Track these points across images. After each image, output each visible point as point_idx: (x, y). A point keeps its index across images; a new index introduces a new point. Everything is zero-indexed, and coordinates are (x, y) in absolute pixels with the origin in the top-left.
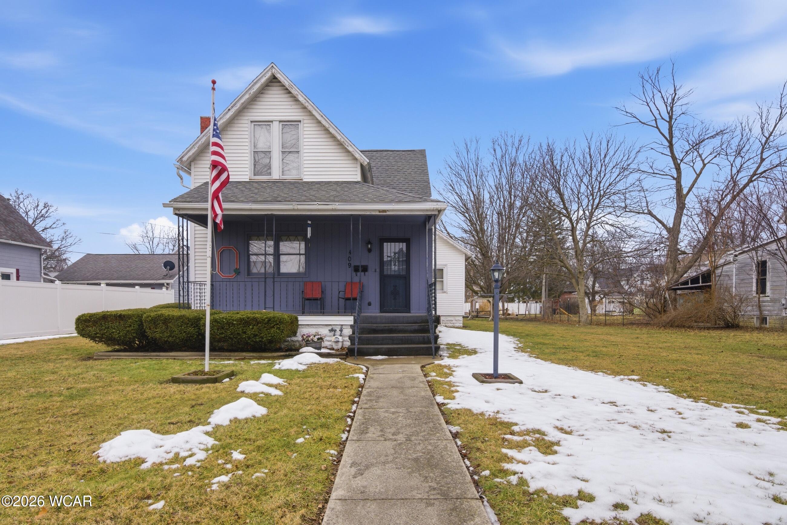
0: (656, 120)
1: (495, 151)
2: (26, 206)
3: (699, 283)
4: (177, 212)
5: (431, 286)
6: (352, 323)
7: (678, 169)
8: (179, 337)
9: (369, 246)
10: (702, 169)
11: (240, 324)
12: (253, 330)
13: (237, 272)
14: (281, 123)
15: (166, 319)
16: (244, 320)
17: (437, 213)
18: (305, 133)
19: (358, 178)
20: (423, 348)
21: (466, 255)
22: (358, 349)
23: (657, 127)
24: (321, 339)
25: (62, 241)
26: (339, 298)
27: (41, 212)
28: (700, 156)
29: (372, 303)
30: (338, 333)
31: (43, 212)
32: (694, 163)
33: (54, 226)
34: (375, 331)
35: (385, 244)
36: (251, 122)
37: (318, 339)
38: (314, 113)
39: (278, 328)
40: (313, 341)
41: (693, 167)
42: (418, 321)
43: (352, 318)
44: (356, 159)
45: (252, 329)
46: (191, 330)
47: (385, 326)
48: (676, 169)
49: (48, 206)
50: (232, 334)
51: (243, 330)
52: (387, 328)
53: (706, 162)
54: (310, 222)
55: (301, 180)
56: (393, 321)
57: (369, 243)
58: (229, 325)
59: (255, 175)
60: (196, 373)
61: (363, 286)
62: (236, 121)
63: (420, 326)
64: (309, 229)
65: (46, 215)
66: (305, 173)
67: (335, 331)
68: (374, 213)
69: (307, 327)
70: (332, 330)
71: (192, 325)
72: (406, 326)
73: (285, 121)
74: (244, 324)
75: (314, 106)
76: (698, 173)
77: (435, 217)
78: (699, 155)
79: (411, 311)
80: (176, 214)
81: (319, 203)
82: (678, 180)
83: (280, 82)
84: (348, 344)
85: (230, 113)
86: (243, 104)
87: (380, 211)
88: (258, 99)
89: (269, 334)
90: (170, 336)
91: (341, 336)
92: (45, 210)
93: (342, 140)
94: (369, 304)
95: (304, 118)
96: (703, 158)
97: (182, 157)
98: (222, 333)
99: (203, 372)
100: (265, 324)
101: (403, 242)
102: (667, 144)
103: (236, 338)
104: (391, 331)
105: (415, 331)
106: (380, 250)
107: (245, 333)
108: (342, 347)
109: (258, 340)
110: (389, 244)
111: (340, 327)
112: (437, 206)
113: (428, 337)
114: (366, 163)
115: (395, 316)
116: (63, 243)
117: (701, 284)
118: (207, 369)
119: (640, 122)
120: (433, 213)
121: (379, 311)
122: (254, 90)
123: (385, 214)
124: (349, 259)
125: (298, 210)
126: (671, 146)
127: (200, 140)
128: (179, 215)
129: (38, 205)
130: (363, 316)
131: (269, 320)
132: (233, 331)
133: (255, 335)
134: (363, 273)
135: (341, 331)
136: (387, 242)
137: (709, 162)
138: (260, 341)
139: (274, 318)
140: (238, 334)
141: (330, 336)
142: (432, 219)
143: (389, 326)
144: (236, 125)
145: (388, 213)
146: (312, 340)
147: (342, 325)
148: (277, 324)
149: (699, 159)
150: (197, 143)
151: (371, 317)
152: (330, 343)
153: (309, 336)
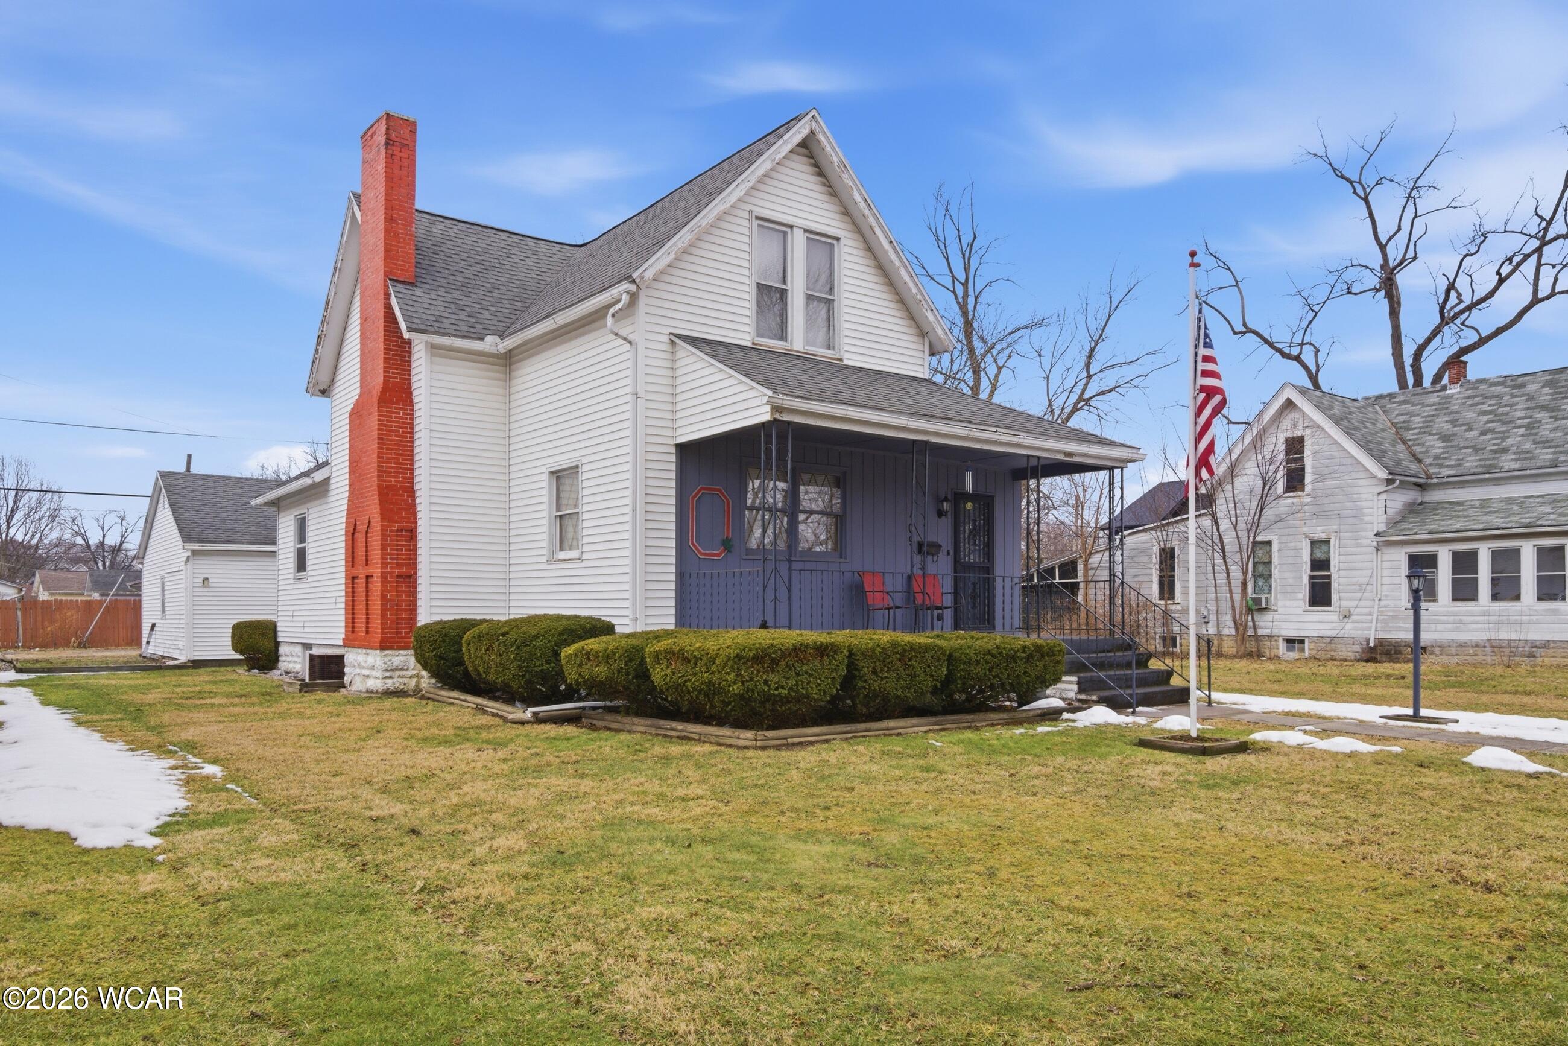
4: (778, 417)
9: (945, 506)
13: (729, 545)
14: (807, 235)
18: (846, 265)
19: (925, 372)
36: (756, 218)
38: (878, 232)
55: (840, 360)
57: (946, 499)
59: (759, 335)
66: (849, 349)
73: (812, 233)
87: (1065, 455)
95: (846, 234)
104: (1103, 665)
113: (1162, 673)
122: (781, 156)
134: (930, 558)
144: (728, 218)
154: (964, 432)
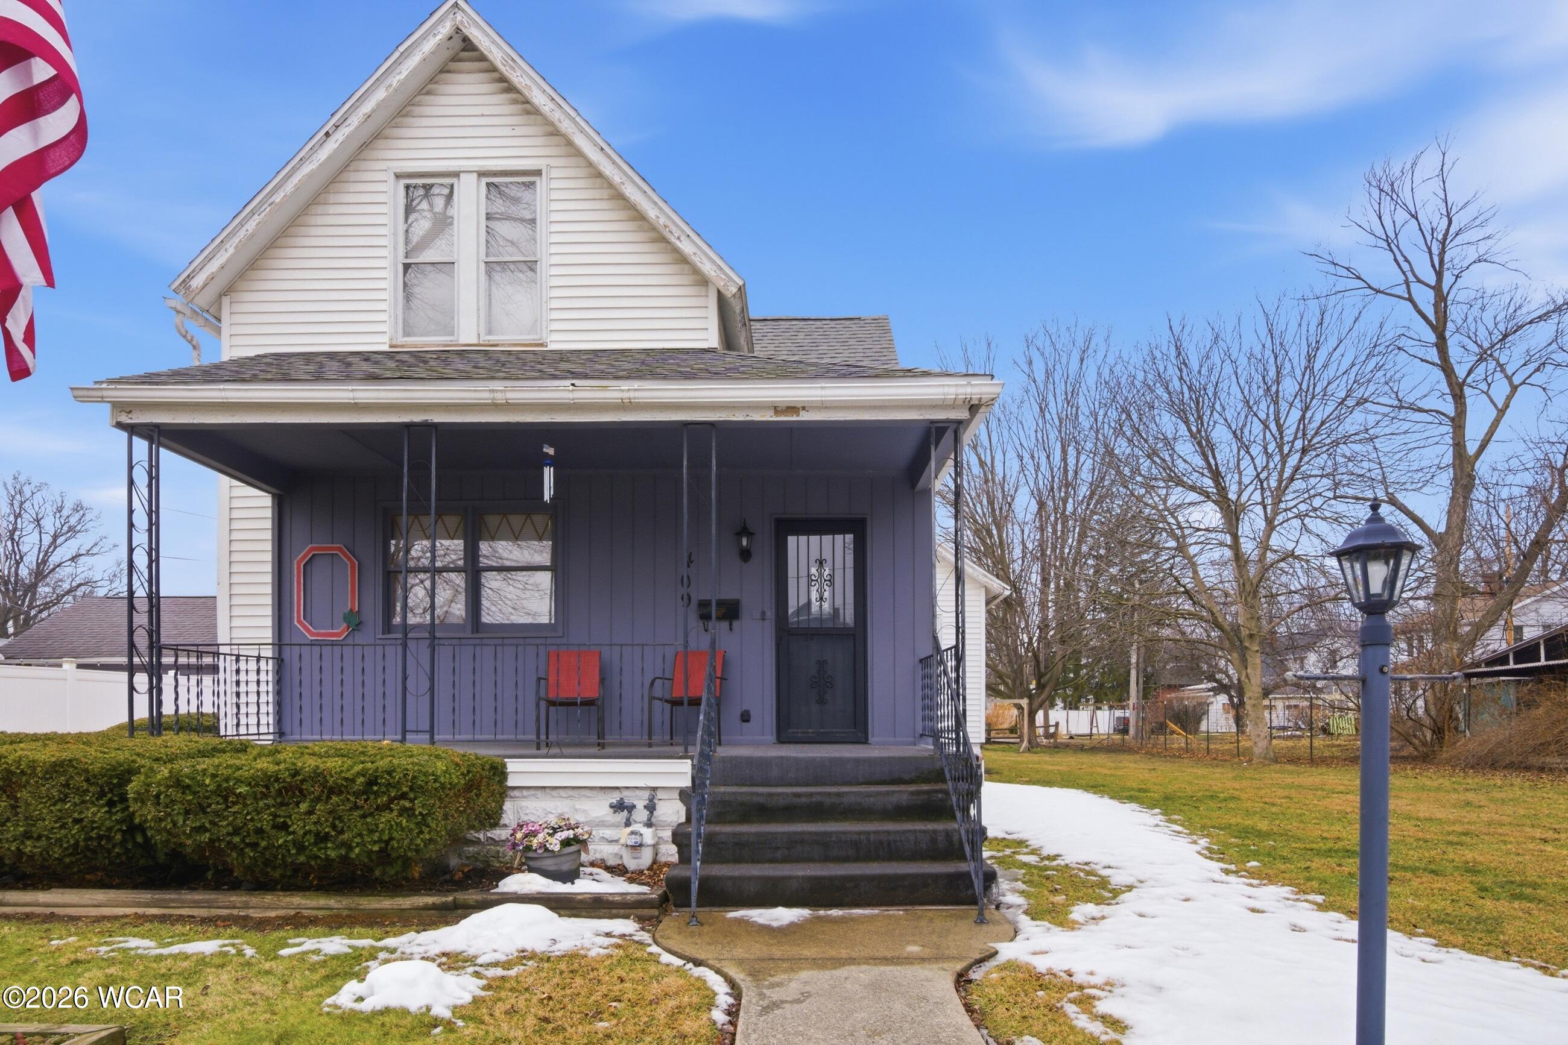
0: (1407, 283)
1: (1030, 363)
2: (36, 506)
3: (1539, 661)
4: (124, 419)
5: (925, 662)
6: (686, 782)
7: (1459, 398)
8: (60, 840)
9: (744, 542)
10: (1509, 398)
11: (265, 796)
12: (314, 818)
13: (355, 622)
14: (485, 180)
15: (13, 773)
16: (277, 780)
17: (964, 415)
18: (555, 206)
19: (711, 339)
20: (936, 877)
21: (987, 590)
22: (704, 882)
23: (1410, 299)
24: (576, 843)
25: (112, 582)
26: (652, 698)
27: (67, 521)
28: (1503, 371)
29: (752, 713)
30: (641, 814)
31: (73, 521)
32: (1489, 385)
33: (95, 550)
34: (763, 812)
35: (792, 540)
36: (398, 176)
37: (566, 843)
38: (580, 141)
39: (403, 811)
40: (547, 850)
41: (1487, 393)
42: (906, 777)
43: (685, 767)
44: (703, 282)
45: (310, 812)
46: (95, 813)
47: (798, 795)
48: (1454, 396)
49: (82, 508)
50: (236, 832)
51: (275, 816)
52: (804, 800)
53: (1517, 380)
54: (551, 451)
55: (541, 345)
56: (819, 773)
57: (744, 531)
58: (226, 798)
59: (406, 334)
61: (725, 664)
62: (352, 176)
63: (918, 793)
64: (548, 474)
65: (78, 528)
66: (555, 326)
67: (631, 808)
68: (757, 417)
69: (539, 793)
70: (619, 807)
71: (102, 794)
72: (869, 795)
73: (495, 174)
74: (279, 792)
75: (578, 119)
76: (1500, 406)
77: (959, 426)
78: (1501, 366)
79: (871, 739)
80: (120, 425)
81: (577, 383)
82: (1458, 422)
83: (483, 58)
84: (670, 852)
85: (331, 146)
86: (368, 117)
87: (776, 409)
88: (417, 110)
89: (371, 832)
90: (27, 835)
91: (649, 824)
92: (77, 516)
93: (662, 220)
94: (745, 717)
95: (553, 162)
96: (1509, 372)
98: (201, 829)
100: (357, 795)
101: (843, 532)
102: (1432, 338)
103: (254, 846)
104: (817, 811)
105: (901, 813)
106: (777, 566)
107: (284, 827)
108: (655, 862)
109: (333, 854)
110: (803, 539)
111: (646, 794)
112: (969, 390)
113: (948, 834)
114: (734, 290)
115: (832, 760)
116: (113, 586)
117: (1543, 662)
119: (1370, 287)
120: (953, 415)
121: (772, 738)
122: (402, 77)
123: (795, 418)
124: (686, 580)
125: (508, 406)
126: (1441, 345)
127: (242, 224)
128: (132, 430)
129: (62, 507)
130: (724, 760)
131: (372, 782)
132: (239, 822)
133: (322, 838)
134: (725, 625)
135: (651, 808)
136: (798, 532)
137: (1524, 383)
138: (345, 859)
139: (389, 773)
140: (260, 831)
141: (615, 826)
142: (949, 436)
143: (811, 795)
144: (353, 187)
145: (805, 416)
146: (543, 846)
147: (654, 789)
148: (404, 796)
149: (1499, 375)
151: (750, 761)
152: (614, 849)
153: (534, 834)
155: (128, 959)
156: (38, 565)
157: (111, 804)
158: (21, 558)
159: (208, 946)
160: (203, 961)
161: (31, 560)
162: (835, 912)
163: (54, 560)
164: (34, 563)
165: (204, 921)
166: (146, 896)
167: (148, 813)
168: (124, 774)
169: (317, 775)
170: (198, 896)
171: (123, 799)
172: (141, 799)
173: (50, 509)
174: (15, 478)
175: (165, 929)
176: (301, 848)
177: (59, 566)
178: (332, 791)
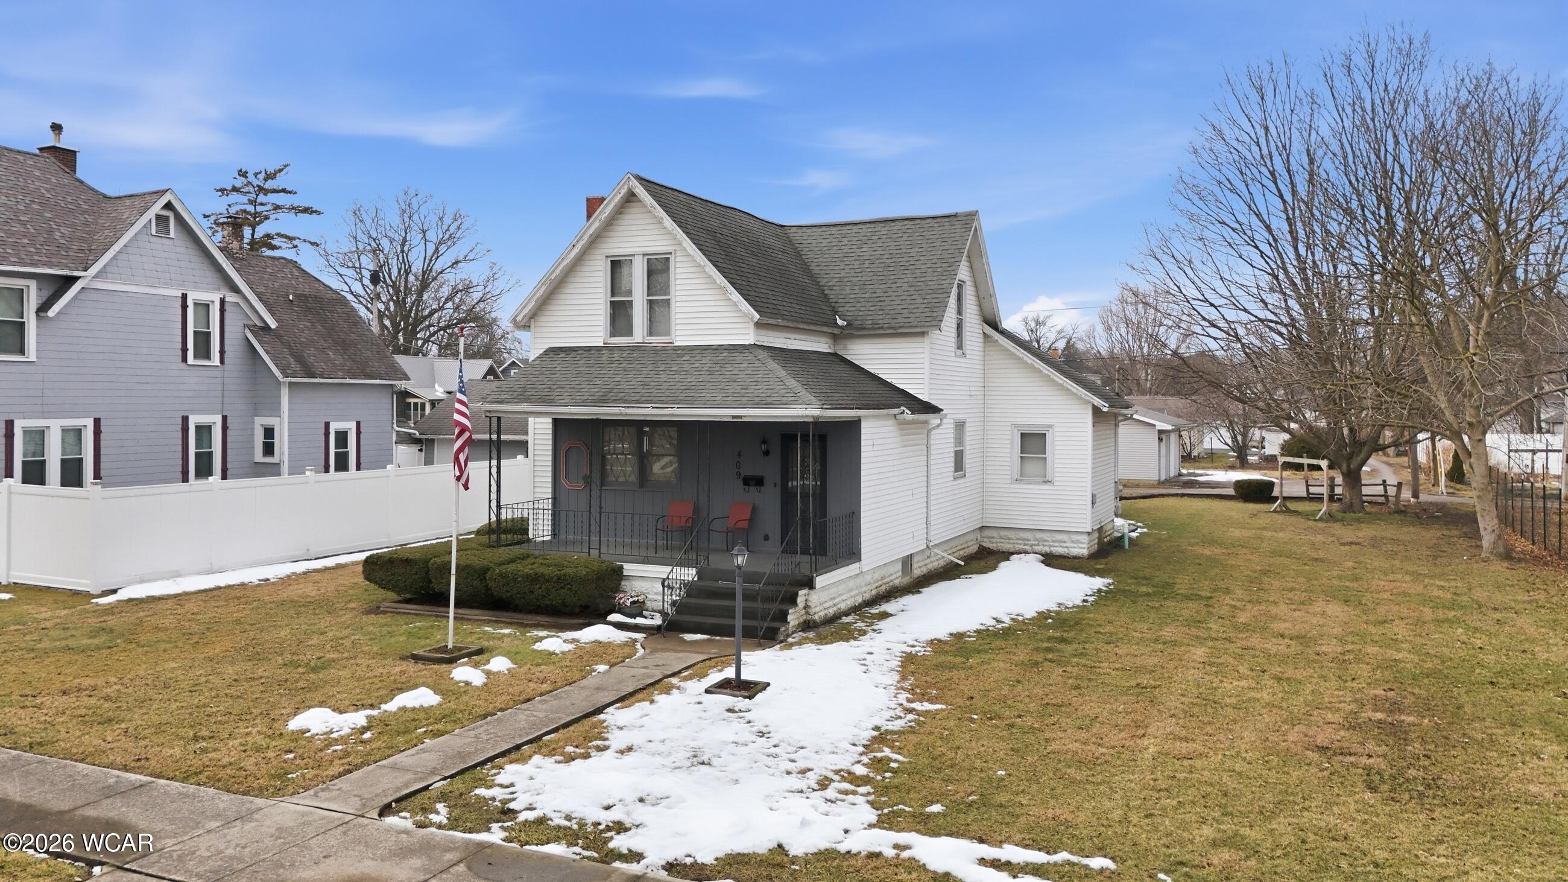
2: (422, 218)
6: (691, 579)
9: (765, 446)
12: (541, 590)
13: (587, 480)
14: (647, 259)
19: (751, 339)
22: (673, 622)
24: (642, 602)
25: (486, 286)
27: (448, 230)
29: (770, 536)
30: (676, 591)
31: (452, 229)
36: (607, 258)
37: (637, 602)
39: (569, 589)
43: (694, 571)
44: (743, 312)
45: (540, 588)
47: (729, 589)
49: (461, 216)
50: (518, 593)
51: (530, 588)
52: (731, 591)
55: (672, 343)
57: (764, 441)
59: (609, 337)
60: (436, 650)
61: (753, 510)
62: (578, 268)
63: (781, 591)
65: (457, 236)
66: (678, 333)
69: (634, 579)
71: (479, 577)
72: (758, 591)
73: (651, 255)
79: (828, 553)
81: (654, 405)
83: (639, 200)
85: (576, 250)
86: (591, 235)
87: (734, 417)
94: (766, 538)
97: (516, 316)
98: (508, 591)
99: (444, 649)
100: (554, 583)
103: (524, 598)
106: (782, 452)
107: (532, 592)
111: (679, 582)
113: (782, 611)
115: (754, 573)
118: (450, 646)
121: (779, 549)
124: (738, 465)
125: (626, 415)
130: (710, 569)
132: (519, 590)
133: (544, 597)
134: (757, 489)
140: (524, 593)
144: (587, 263)
150: (534, 295)
151: (720, 571)
153: (622, 598)
154: (616, 410)
155: (485, 632)
156: (424, 273)
157: (481, 580)
158: (410, 267)
159: (506, 631)
160: (504, 635)
161: (417, 267)
162: (718, 638)
163: (438, 266)
164: (421, 271)
165: (508, 623)
166: (491, 613)
167: (492, 584)
168: (486, 569)
169: (543, 575)
170: (508, 614)
171: (485, 579)
172: (490, 580)
173: (433, 219)
174: (406, 193)
175: (496, 625)
176: (537, 600)
177: (441, 272)
178: (547, 581)
